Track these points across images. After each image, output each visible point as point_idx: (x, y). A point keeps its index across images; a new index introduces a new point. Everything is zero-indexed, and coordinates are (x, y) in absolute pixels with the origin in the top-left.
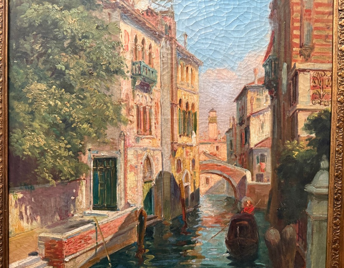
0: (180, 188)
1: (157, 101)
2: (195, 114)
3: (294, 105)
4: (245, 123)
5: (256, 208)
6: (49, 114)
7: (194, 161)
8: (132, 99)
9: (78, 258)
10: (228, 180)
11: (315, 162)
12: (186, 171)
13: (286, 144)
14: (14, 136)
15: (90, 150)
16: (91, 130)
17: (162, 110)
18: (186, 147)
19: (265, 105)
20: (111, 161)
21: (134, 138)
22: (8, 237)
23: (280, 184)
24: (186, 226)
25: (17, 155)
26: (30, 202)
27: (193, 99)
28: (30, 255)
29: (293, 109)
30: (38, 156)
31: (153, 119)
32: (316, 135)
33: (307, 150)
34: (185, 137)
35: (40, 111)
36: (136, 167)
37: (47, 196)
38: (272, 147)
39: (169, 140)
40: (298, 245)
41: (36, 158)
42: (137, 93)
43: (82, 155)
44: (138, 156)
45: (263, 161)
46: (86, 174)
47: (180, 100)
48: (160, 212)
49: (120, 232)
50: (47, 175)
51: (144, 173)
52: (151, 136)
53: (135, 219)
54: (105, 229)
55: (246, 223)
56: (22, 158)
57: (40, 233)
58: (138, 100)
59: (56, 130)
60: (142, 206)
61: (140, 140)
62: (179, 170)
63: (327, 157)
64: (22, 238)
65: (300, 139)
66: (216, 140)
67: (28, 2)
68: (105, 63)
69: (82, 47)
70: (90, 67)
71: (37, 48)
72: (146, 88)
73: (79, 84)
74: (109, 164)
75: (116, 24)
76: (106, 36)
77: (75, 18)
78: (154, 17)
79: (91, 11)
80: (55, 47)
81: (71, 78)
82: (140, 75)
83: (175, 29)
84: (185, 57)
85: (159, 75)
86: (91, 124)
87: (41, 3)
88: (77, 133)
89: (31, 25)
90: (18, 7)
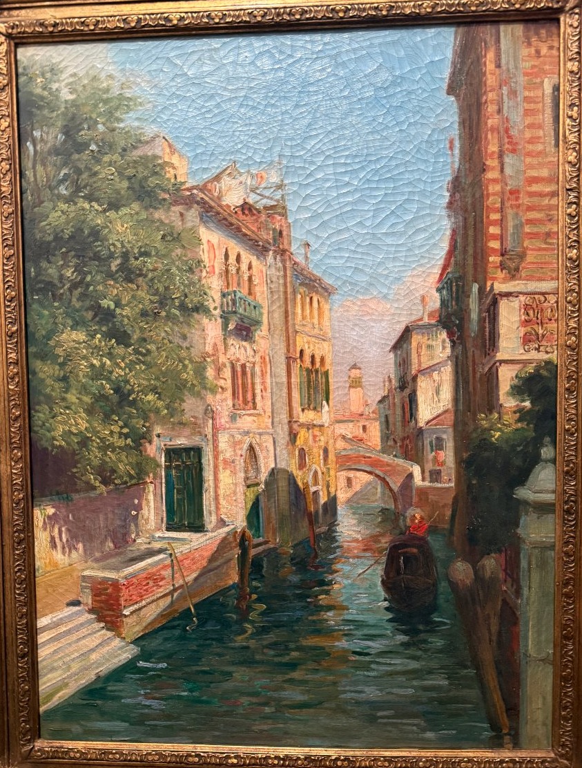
0: (305, 495)
1: (263, 354)
2: (326, 374)
3: (492, 354)
4: (410, 387)
5: (430, 527)
6: (93, 379)
7: (326, 451)
8: (223, 351)
9: (144, 609)
10: (383, 480)
11: (530, 449)
12: (314, 467)
13: (479, 420)
14: (39, 417)
15: (158, 436)
16: (160, 404)
17: (272, 368)
18: (313, 428)
19: (441, 355)
20: (192, 453)
21: (228, 415)
22: (35, 577)
23: (469, 486)
24: (316, 556)
25: (44, 446)
26: (66, 522)
27: (321, 349)
28: (69, 604)
29: (489, 361)
30: (76, 447)
31: (258, 384)
32: (531, 403)
33: (517, 430)
34: (310, 412)
35: (77, 376)
36: (232, 462)
37: (93, 511)
38: (455, 426)
39: (284, 417)
40: (505, 588)
41: (74, 450)
42: (231, 342)
43: (147, 445)
44: (235, 444)
45: (441, 449)
46: (153, 474)
47: (302, 352)
48: (274, 533)
49: (209, 567)
50: (92, 477)
51: (246, 472)
52: (255, 412)
53: (234, 545)
54: (186, 562)
55: (415, 550)
56: (52, 451)
57: (83, 570)
58: (232, 353)
59: (104, 406)
60: (245, 524)
61: (238, 418)
62: (302, 465)
63: (552, 440)
64: (56, 578)
65: (503, 410)
66: (362, 415)
67: (51, 200)
68: (178, 295)
69: (140, 270)
70: (155, 303)
71: (69, 274)
72: (245, 333)
73: (138, 331)
74: (190, 458)
75: (193, 230)
76: (179, 251)
77: (127, 223)
78: (255, 217)
79: (151, 210)
80: (97, 272)
81: (126, 321)
82: (235, 312)
83: (289, 236)
84: (307, 282)
85: (265, 311)
86: (159, 394)
87: (73, 201)
88: (137, 410)
89: (58, 238)
90: (36, 210)
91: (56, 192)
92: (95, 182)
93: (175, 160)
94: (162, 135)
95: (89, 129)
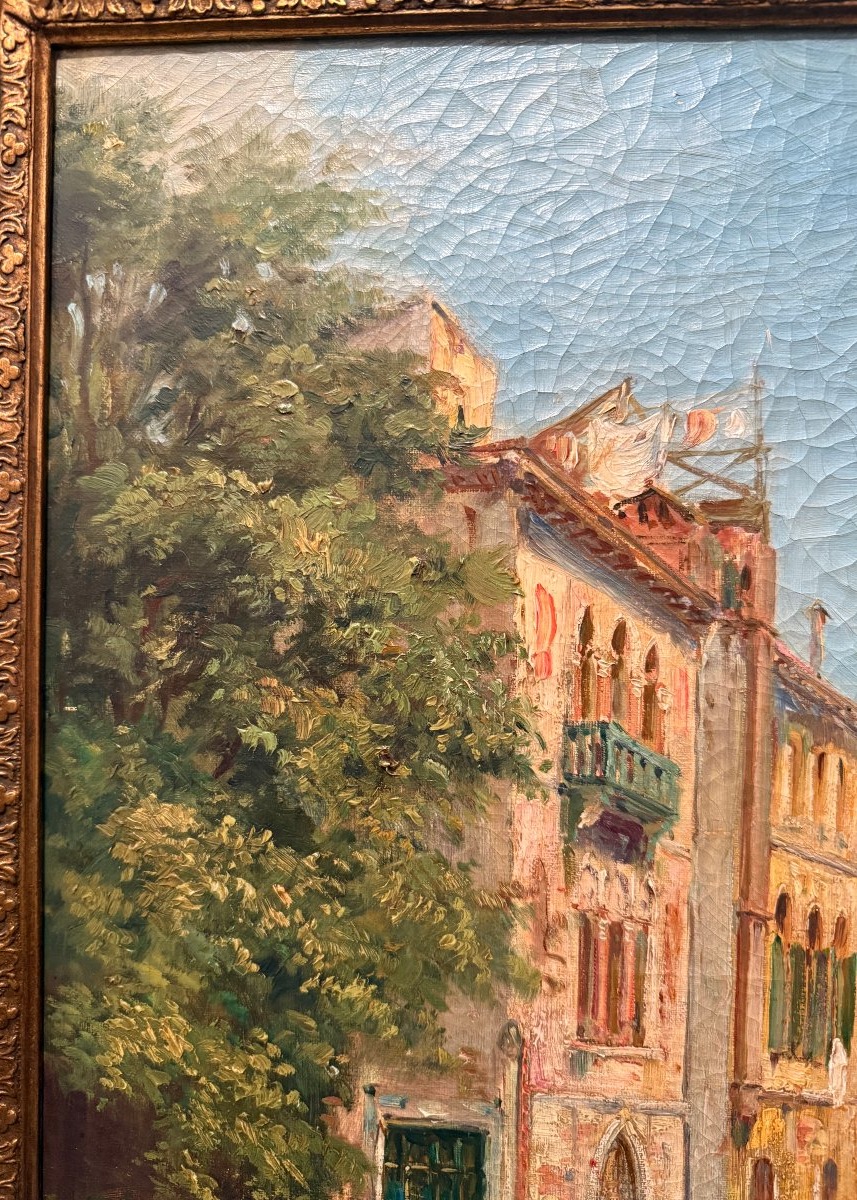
1: (673, 901)
2: (850, 966)
6: (207, 932)
7: (830, 1172)
8: (563, 886)
14: (64, 1014)
15: (372, 1091)
16: (380, 1009)
17: (697, 940)
18: (799, 1109)
20: (459, 1144)
21: (565, 1055)
25: (76, 1089)
27: (840, 898)
30: (157, 1098)
31: (654, 979)
34: (795, 1064)
35: (168, 919)
36: (569, 1177)
39: (720, 1073)
41: (152, 1107)
42: (586, 862)
43: (341, 1111)
44: (577, 1132)
46: (353, 1187)
47: (783, 901)
50: (195, 1177)
52: (641, 1052)
56: (96, 1102)
58: (587, 892)
59: (233, 1002)
61: (590, 1064)
67: (124, 458)
68: (446, 725)
69: (351, 653)
70: (384, 742)
71: (161, 654)
72: (626, 840)
73: (333, 814)
74: (452, 1156)
75: (501, 557)
76: (457, 610)
77: (324, 529)
78: (674, 531)
79: (390, 499)
80: (237, 652)
81: (304, 784)
82: (602, 781)
83: (770, 584)
84: (813, 711)
85: (687, 785)
86: (380, 983)
87: (181, 464)
88: (319, 1021)
89: (137, 559)
90: (83, 481)
91: (138, 437)
92: (241, 417)
93: (462, 368)
94: (429, 299)
95: (233, 274)
